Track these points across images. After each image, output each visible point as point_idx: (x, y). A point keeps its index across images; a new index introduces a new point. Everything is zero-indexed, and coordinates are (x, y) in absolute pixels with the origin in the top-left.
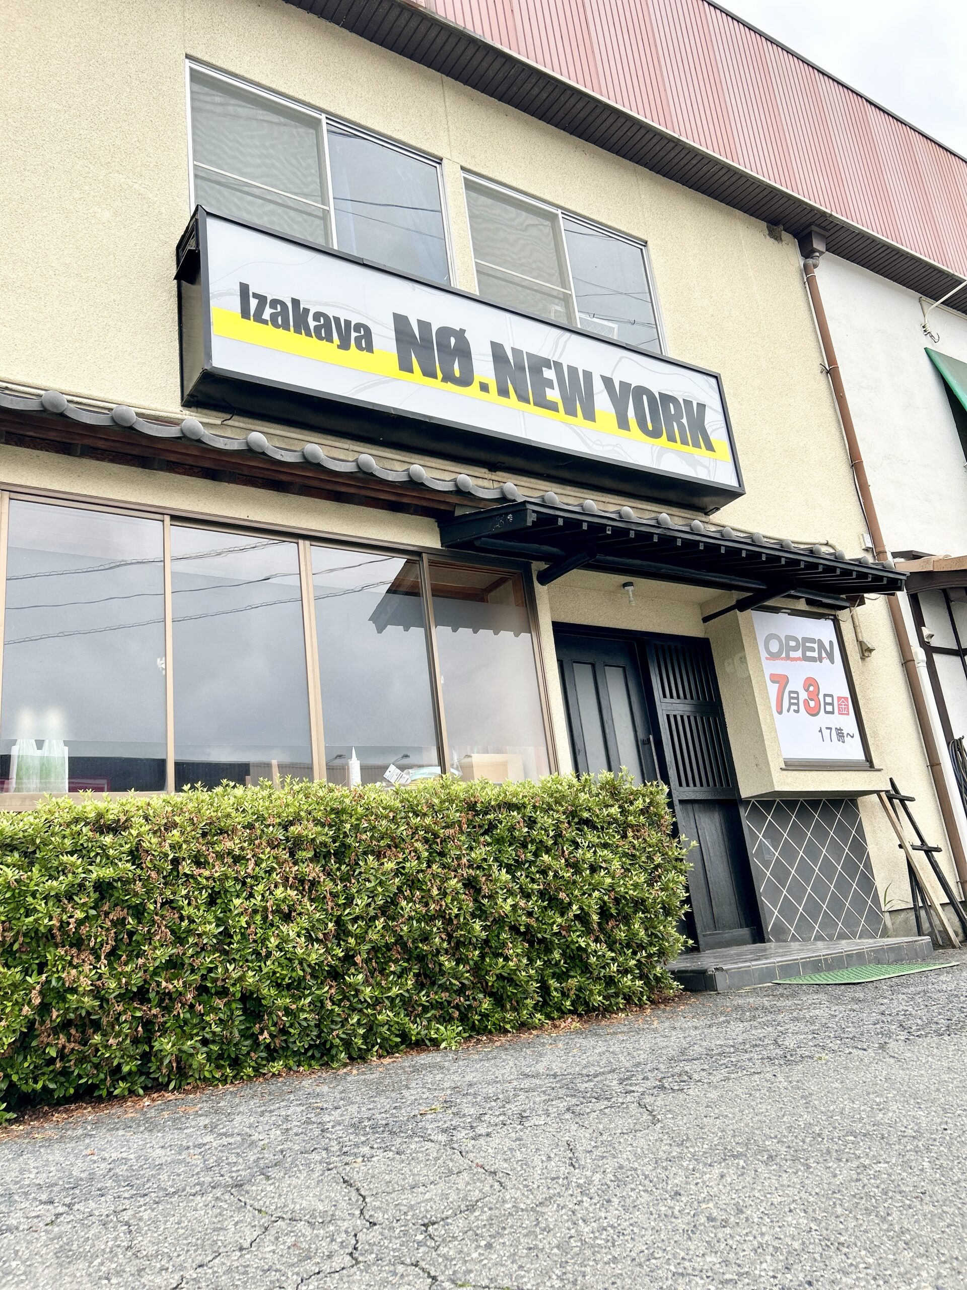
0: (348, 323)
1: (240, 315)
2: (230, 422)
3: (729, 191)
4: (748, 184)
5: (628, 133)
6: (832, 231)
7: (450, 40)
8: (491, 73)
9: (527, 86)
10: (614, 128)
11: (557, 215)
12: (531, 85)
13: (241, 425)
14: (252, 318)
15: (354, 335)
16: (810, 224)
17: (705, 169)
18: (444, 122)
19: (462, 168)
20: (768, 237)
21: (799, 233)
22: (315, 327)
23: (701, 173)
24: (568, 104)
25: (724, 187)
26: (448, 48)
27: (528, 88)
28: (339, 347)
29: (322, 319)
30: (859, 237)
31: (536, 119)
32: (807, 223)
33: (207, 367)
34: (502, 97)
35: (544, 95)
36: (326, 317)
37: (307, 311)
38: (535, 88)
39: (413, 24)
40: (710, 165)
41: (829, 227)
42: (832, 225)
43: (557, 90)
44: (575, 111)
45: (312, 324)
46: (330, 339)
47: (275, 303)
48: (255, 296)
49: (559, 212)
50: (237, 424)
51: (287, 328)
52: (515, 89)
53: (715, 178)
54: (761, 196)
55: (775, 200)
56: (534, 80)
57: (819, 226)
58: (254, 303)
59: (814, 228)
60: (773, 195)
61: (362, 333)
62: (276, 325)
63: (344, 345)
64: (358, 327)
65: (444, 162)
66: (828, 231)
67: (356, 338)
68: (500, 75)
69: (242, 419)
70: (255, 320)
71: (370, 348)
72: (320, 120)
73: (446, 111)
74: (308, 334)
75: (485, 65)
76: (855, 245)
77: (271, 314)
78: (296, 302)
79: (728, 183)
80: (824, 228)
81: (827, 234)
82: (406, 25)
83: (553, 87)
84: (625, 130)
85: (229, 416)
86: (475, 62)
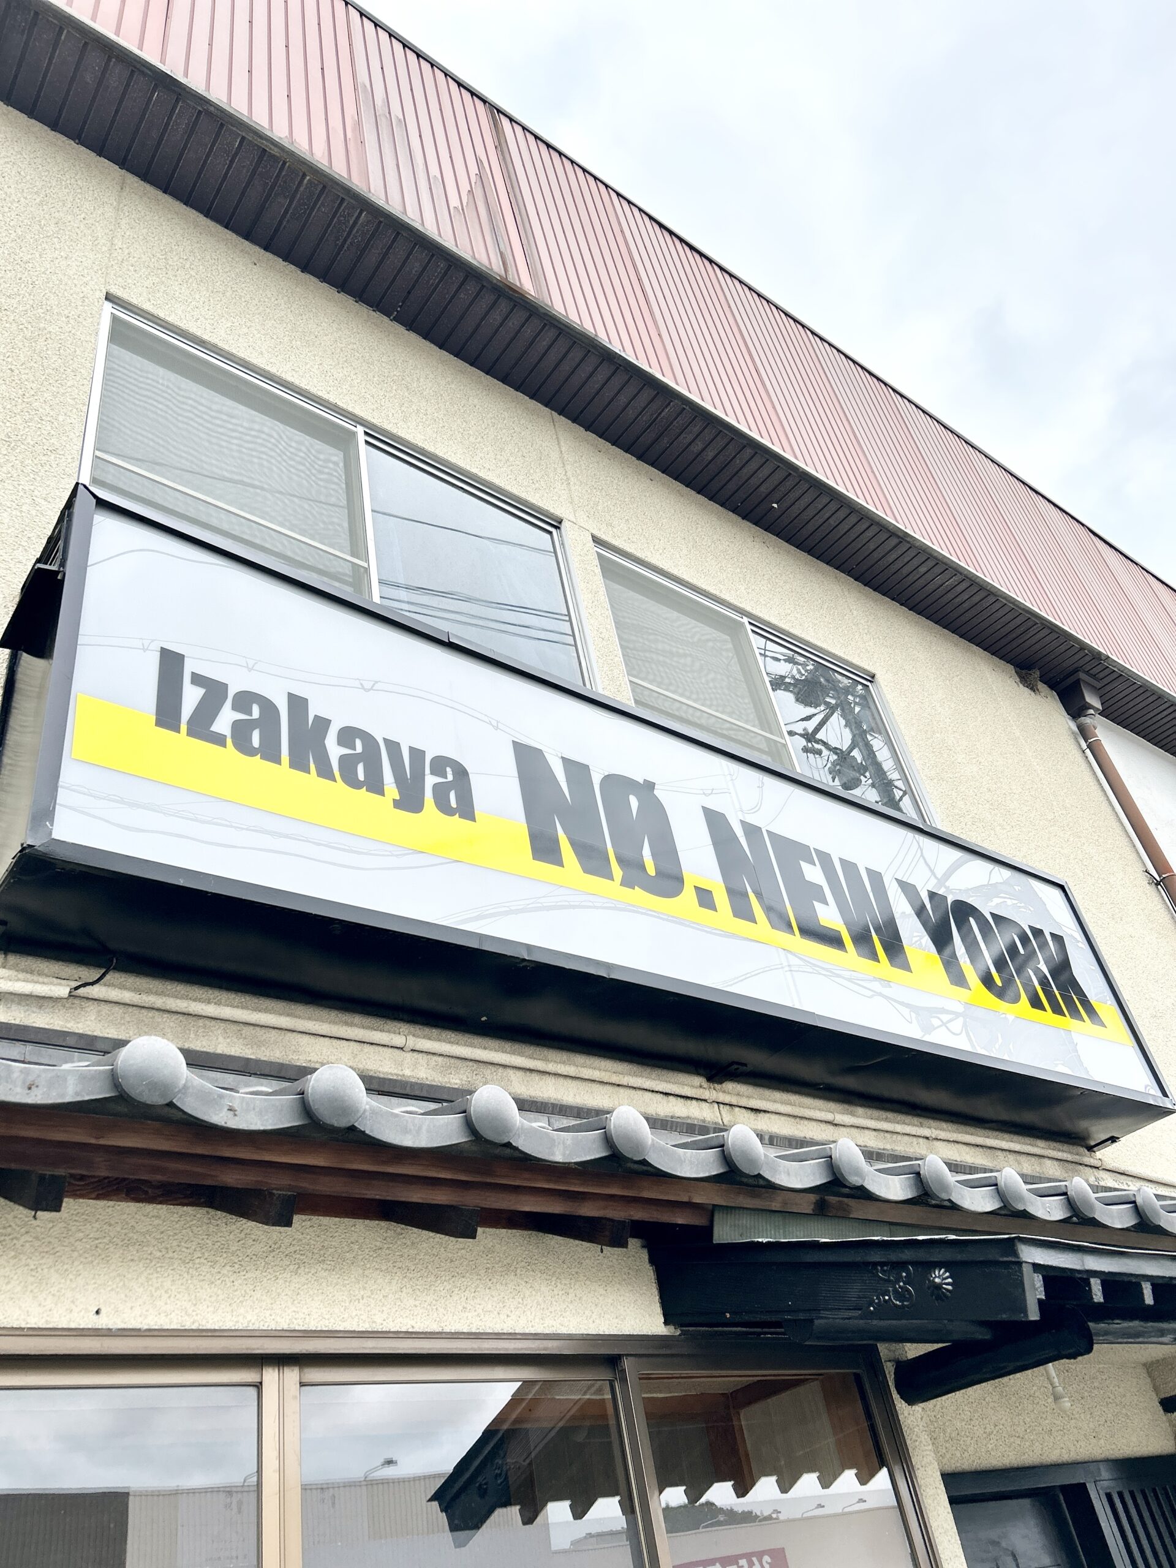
0: (417, 755)
1: (153, 718)
2: (96, 991)
3: (969, 615)
4: (997, 606)
5: (831, 521)
6: (1106, 681)
7: (570, 355)
8: (631, 413)
9: (686, 438)
10: (811, 512)
11: (743, 624)
12: (690, 437)
13: (127, 996)
14: (184, 727)
15: (430, 780)
16: (1076, 671)
17: (938, 580)
18: (560, 470)
19: (596, 540)
20: (1021, 686)
21: (1059, 683)
22: (342, 759)
23: (931, 587)
24: (745, 470)
25: (961, 610)
26: (566, 367)
27: (688, 440)
28: (397, 804)
29: (358, 743)
30: (1140, 691)
31: (693, 492)
32: (1071, 669)
33: (36, 841)
34: (642, 456)
35: (710, 454)
36: (368, 739)
37: (323, 724)
38: (697, 441)
39: (514, 322)
40: (947, 575)
41: (1101, 675)
42: (1107, 672)
43: (730, 446)
44: (755, 481)
45: (335, 751)
46: (375, 786)
47: (244, 700)
48: (197, 679)
49: (745, 620)
50: (114, 994)
51: (274, 757)
52: (665, 441)
53: (950, 596)
54: (1012, 625)
55: (1031, 632)
56: (696, 429)
57: (1087, 673)
58: (191, 697)
59: (1082, 676)
60: (1030, 624)
61: (450, 777)
62: (243, 745)
63: (410, 801)
64: (440, 764)
65: (565, 525)
66: (1099, 680)
67: (436, 787)
68: (645, 418)
69: (131, 980)
70: (191, 733)
71: (467, 811)
72: (354, 434)
73: (562, 457)
74: (325, 772)
75: (623, 399)
76: (1131, 704)
77: (236, 725)
78: (298, 704)
79: (966, 605)
80: (1094, 676)
81: (1098, 685)
82: (501, 324)
83: (725, 441)
84: (828, 515)
85: (94, 974)
86: (608, 393)
